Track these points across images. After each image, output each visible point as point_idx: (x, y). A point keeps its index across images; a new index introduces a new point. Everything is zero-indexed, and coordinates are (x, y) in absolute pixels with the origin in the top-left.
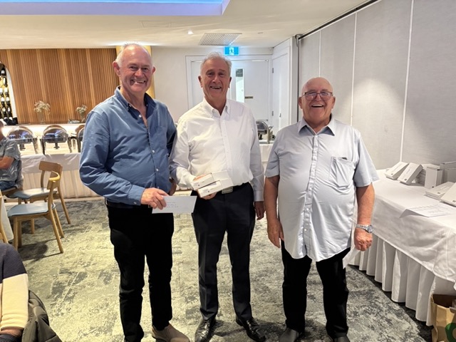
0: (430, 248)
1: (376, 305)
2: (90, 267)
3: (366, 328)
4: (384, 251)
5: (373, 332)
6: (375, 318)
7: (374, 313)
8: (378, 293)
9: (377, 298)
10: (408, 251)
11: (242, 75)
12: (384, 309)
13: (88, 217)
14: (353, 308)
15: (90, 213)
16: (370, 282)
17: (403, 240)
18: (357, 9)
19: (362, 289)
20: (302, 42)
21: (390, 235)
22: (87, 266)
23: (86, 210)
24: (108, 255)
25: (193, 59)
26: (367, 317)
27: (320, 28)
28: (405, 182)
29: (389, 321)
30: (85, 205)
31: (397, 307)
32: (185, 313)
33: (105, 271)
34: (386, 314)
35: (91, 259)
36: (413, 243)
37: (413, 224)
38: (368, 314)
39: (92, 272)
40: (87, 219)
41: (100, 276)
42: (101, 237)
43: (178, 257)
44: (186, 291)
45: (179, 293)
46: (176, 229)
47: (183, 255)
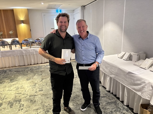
0: (139, 87)
2: (4, 100)
4: (120, 86)
6: (119, 113)
7: (118, 111)
8: (118, 102)
13: (4, 77)
14: (110, 109)
15: (5, 75)
16: (115, 97)
19: (113, 101)
20: (84, 8)
21: (122, 81)
22: (3, 100)
23: (3, 74)
24: (12, 94)
27: (91, 3)
30: (3, 72)
31: (126, 107)
33: (10, 102)
34: (123, 111)
35: (5, 96)
36: (132, 84)
37: (132, 77)
38: (116, 112)
39: (5, 102)
40: (4, 78)
41: (8, 104)
42: (9, 86)
43: (42, 92)
44: (45, 108)
45: (42, 109)
46: (41, 80)
47: (44, 91)
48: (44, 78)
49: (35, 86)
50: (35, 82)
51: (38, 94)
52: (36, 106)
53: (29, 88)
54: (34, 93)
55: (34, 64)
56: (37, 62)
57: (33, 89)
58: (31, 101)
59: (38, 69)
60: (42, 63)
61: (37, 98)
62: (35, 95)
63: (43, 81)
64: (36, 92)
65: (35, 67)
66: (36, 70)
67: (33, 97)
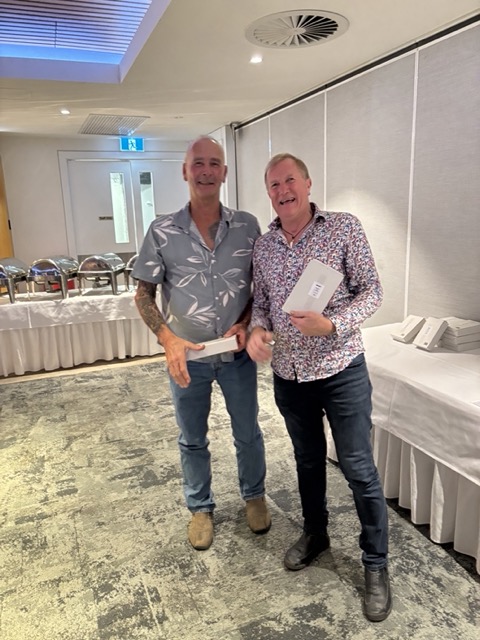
1: (410, 552)
3: (410, 602)
4: (413, 462)
5: (420, 608)
6: (416, 580)
7: (412, 570)
8: (408, 529)
9: (409, 538)
10: (457, 465)
11: (148, 182)
12: (425, 559)
17: (447, 447)
18: (326, 86)
20: (241, 133)
21: (423, 439)
25: (69, 155)
26: (405, 579)
27: (268, 113)
28: (426, 347)
29: (437, 581)
31: (442, 553)
32: (96, 626)
34: (430, 568)
36: (465, 452)
38: (404, 574)
43: (71, 500)
44: (94, 573)
45: (80, 580)
46: (62, 444)
47: (80, 495)
48: (75, 434)
49: (36, 470)
50: (39, 454)
51: (55, 507)
52: (48, 565)
53: (11, 481)
54: (38, 505)
55: (28, 373)
56: (42, 363)
57: (31, 489)
58: (25, 542)
59: (45, 392)
60: (61, 369)
61: (50, 530)
62: (43, 516)
63: (75, 446)
64: (46, 499)
65: (32, 386)
66: (37, 400)
67: (31, 523)
